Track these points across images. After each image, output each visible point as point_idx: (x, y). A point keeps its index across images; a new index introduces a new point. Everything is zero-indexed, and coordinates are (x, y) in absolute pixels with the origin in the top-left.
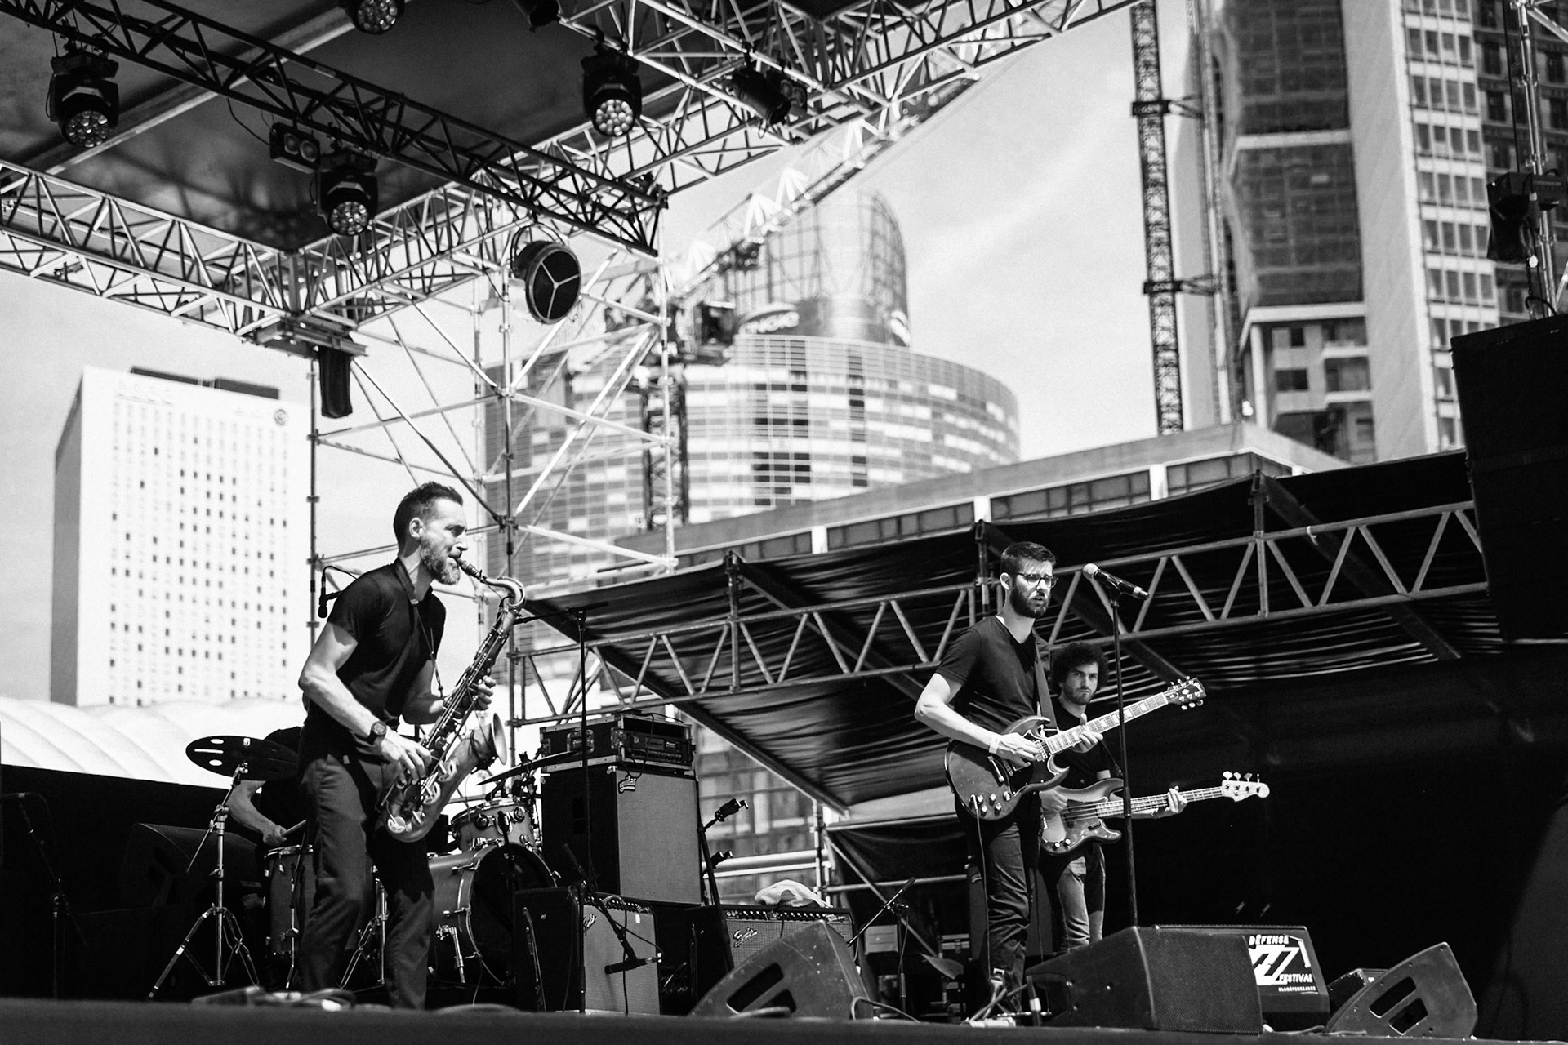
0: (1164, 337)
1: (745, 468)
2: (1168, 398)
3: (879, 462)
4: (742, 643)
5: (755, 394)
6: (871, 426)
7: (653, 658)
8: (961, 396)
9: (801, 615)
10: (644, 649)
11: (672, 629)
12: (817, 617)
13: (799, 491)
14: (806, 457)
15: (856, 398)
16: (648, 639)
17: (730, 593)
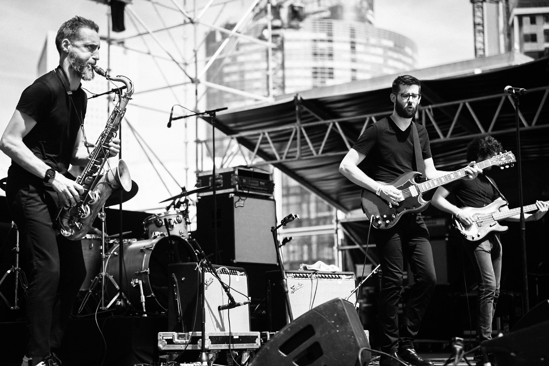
0: (478, 20)
1: (309, 73)
2: (479, 45)
3: (363, 71)
4: (302, 137)
5: (313, 44)
6: (358, 56)
7: (261, 143)
8: (395, 45)
9: (329, 123)
10: (258, 139)
11: (270, 130)
12: (337, 124)
13: (329, 82)
14: (332, 69)
15: (353, 45)
16: (259, 135)
17: (297, 113)
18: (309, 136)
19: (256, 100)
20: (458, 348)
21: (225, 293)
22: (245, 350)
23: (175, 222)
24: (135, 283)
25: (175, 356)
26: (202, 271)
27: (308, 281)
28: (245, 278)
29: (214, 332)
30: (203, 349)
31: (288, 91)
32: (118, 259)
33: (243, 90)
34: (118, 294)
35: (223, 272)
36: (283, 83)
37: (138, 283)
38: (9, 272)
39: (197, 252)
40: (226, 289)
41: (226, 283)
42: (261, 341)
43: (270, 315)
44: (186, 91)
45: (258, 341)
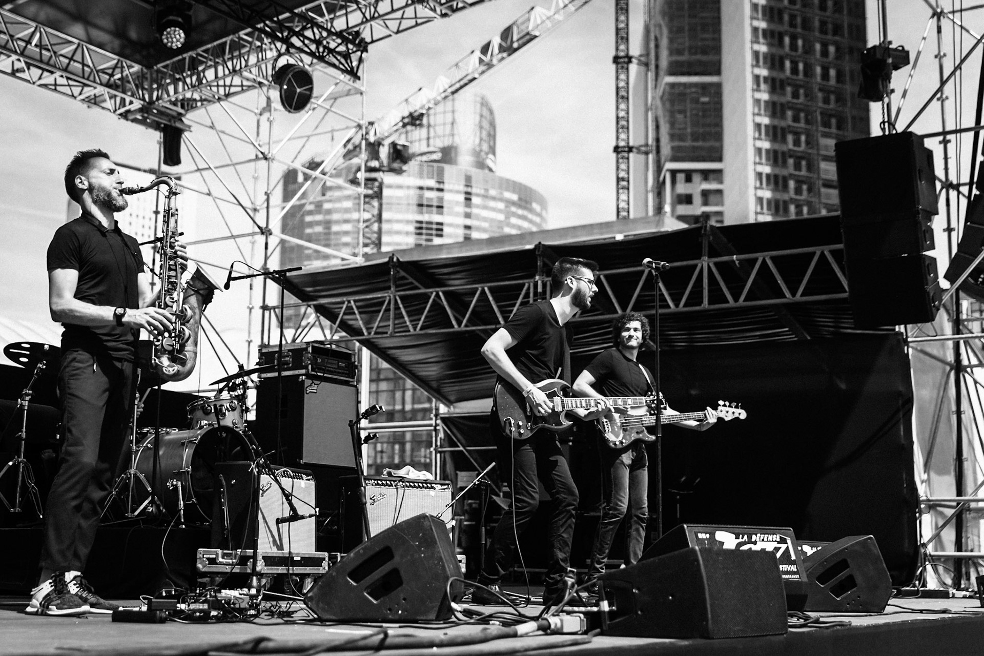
0: (622, 174)
1: (411, 228)
2: (623, 205)
3: (479, 229)
4: (397, 308)
5: (418, 191)
6: (475, 211)
7: (345, 314)
8: (520, 199)
9: (432, 293)
10: (342, 308)
11: (357, 298)
12: (441, 294)
13: (437, 241)
14: (441, 224)
15: (468, 196)
16: (343, 303)
17: (392, 277)
18: (405, 307)
19: (343, 259)
20: (570, 581)
21: (286, 502)
22: (308, 575)
23: (227, 409)
24: (172, 485)
25: (218, 579)
26: (258, 472)
27: (392, 490)
28: (312, 483)
29: (269, 551)
30: (254, 572)
31: (384, 249)
32: (152, 452)
33: (327, 246)
34: (150, 498)
35: (285, 475)
36: (379, 239)
37: (176, 485)
38: (11, 463)
39: (253, 448)
40: (288, 496)
41: (288, 489)
42: (329, 564)
43: (343, 532)
44: (253, 243)
45: (325, 564)
